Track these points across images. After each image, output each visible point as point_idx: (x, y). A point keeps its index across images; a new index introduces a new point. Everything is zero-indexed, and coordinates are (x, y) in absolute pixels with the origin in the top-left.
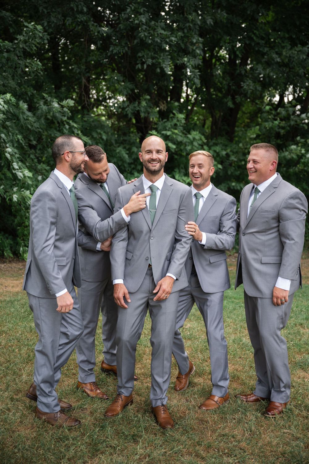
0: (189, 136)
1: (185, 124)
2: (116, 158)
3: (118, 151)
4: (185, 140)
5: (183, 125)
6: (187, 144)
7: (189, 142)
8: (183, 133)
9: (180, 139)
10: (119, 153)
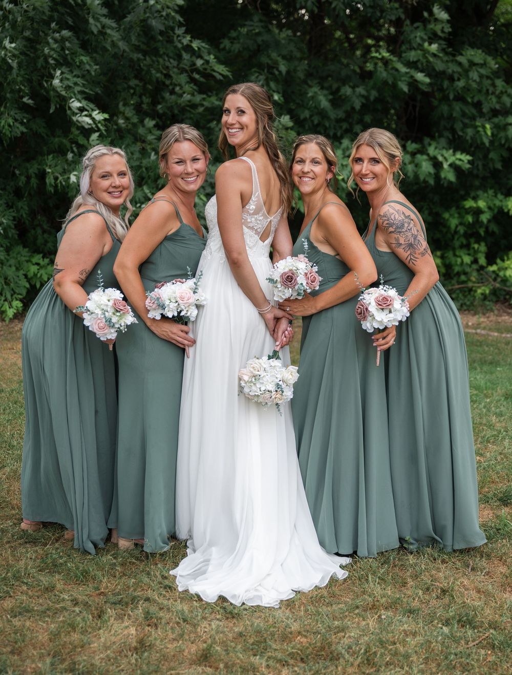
0: (459, 58)
1: (450, 33)
2: (309, 109)
3: (310, 94)
4: (452, 68)
5: (447, 36)
6: (456, 76)
7: (459, 74)
8: (447, 54)
9: (439, 66)
10: (313, 97)
